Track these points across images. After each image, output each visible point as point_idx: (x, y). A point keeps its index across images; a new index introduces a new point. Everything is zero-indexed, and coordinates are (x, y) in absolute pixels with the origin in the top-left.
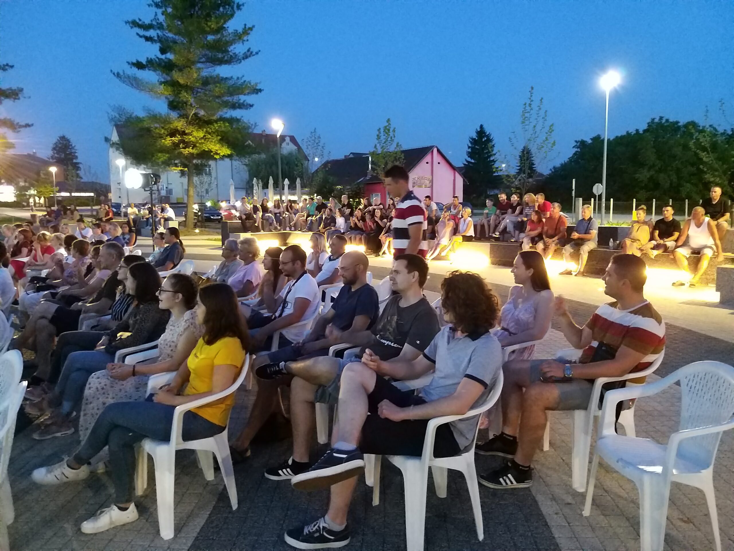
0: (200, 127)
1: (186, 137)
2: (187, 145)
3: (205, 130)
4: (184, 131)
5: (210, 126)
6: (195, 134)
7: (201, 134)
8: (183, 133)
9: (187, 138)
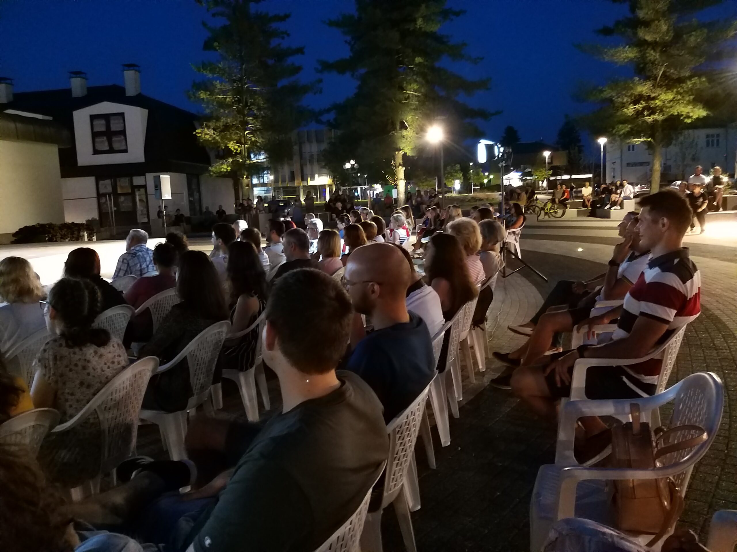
0: (669, 88)
1: (652, 102)
2: (653, 111)
3: (675, 90)
4: (649, 96)
5: (681, 85)
6: (663, 97)
7: (670, 96)
8: (649, 98)
9: (652, 104)
